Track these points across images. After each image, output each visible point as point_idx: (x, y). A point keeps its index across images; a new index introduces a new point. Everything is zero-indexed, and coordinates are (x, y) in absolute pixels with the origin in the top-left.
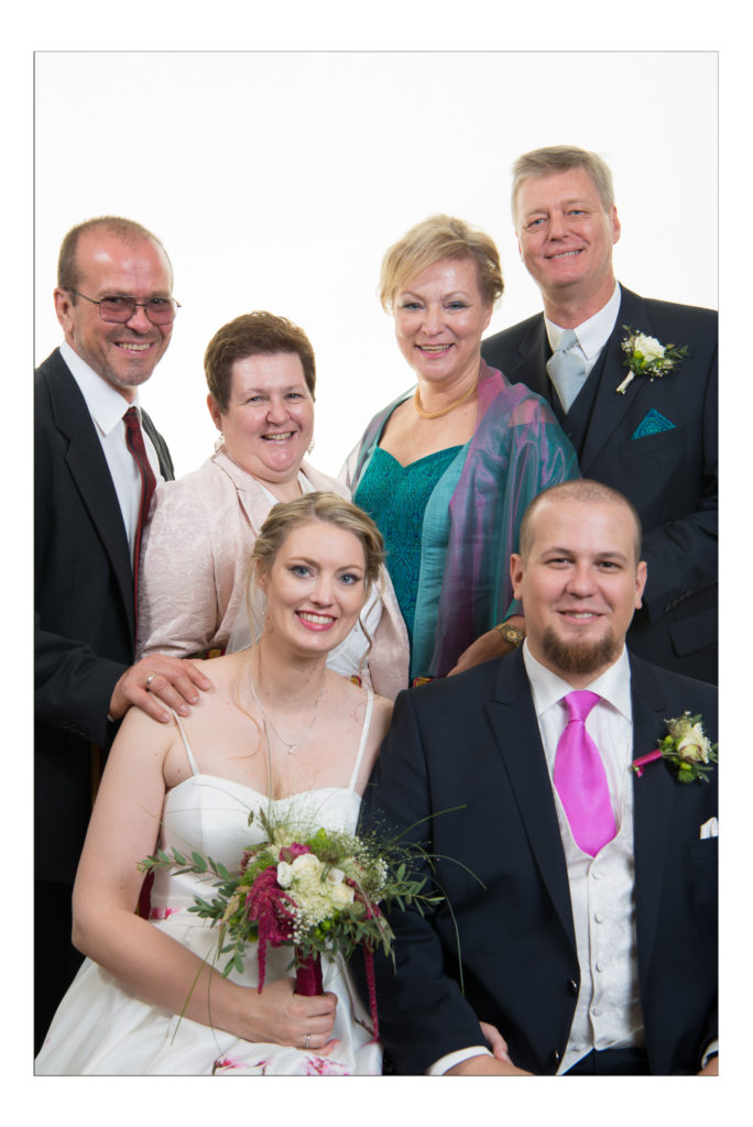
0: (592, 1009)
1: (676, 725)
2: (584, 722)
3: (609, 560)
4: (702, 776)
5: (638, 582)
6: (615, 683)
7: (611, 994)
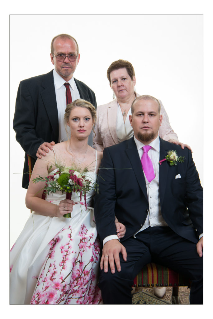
0: (149, 217)
1: (170, 152)
2: (147, 153)
3: (152, 114)
4: (176, 164)
5: (160, 119)
6: (155, 144)
7: (154, 214)
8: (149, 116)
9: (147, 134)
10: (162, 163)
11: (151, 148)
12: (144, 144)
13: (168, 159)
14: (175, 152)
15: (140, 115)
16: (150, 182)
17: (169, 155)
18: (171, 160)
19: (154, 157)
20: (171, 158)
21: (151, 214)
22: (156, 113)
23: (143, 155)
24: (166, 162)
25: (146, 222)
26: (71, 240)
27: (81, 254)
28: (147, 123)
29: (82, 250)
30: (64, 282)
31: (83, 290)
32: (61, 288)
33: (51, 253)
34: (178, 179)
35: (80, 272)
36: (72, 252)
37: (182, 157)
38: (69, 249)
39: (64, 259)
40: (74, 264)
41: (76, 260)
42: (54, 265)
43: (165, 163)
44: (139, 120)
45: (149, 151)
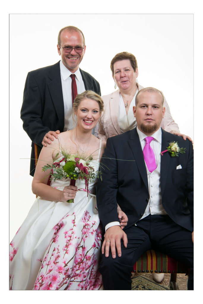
0: (150, 206)
1: (171, 144)
2: (150, 144)
3: (156, 106)
4: (177, 155)
5: (163, 112)
6: (157, 135)
7: (154, 202)
8: (152, 108)
9: (150, 126)
10: (163, 153)
11: (153, 139)
12: (146, 135)
13: (169, 150)
14: (176, 144)
15: (144, 107)
16: (151, 172)
17: (171, 146)
18: (173, 151)
19: (156, 148)
20: (172, 150)
21: (152, 202)
22: (159, 106)
23: (145, 145)
24: (168, 153)
25: (147, 210)
26: (74, 225)
27: (84, 240)
28: (150, 116)
29: (85, 235)
30: (67, 266)
31: (85, 274)
32: (64, 272)
33: (55, 238)
34: (179, 170)
35: (83, 256)
36: (76, 238)
37: (184, 148)
38: (73, 234)
39: (68, 244)
40: (77, 249)
41: (78, 245)
42: (58, 249)
43: (166, 154)
44: (143, 111)
45: (151, 142)
